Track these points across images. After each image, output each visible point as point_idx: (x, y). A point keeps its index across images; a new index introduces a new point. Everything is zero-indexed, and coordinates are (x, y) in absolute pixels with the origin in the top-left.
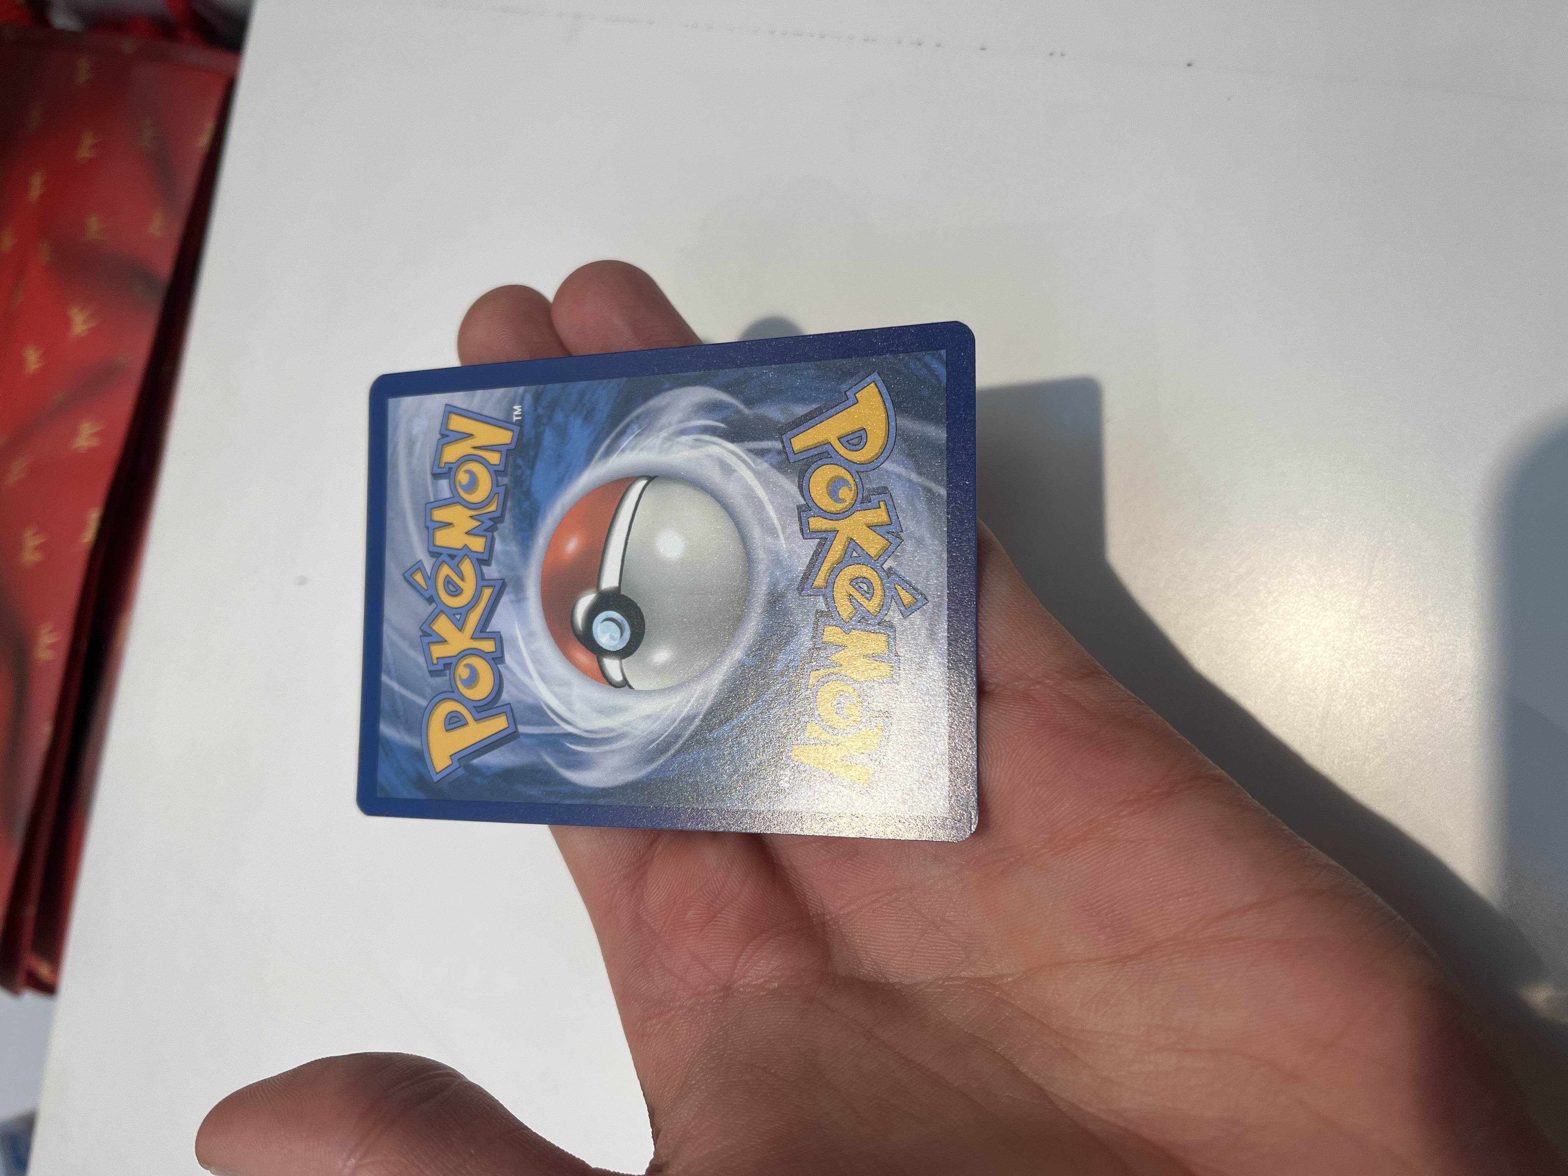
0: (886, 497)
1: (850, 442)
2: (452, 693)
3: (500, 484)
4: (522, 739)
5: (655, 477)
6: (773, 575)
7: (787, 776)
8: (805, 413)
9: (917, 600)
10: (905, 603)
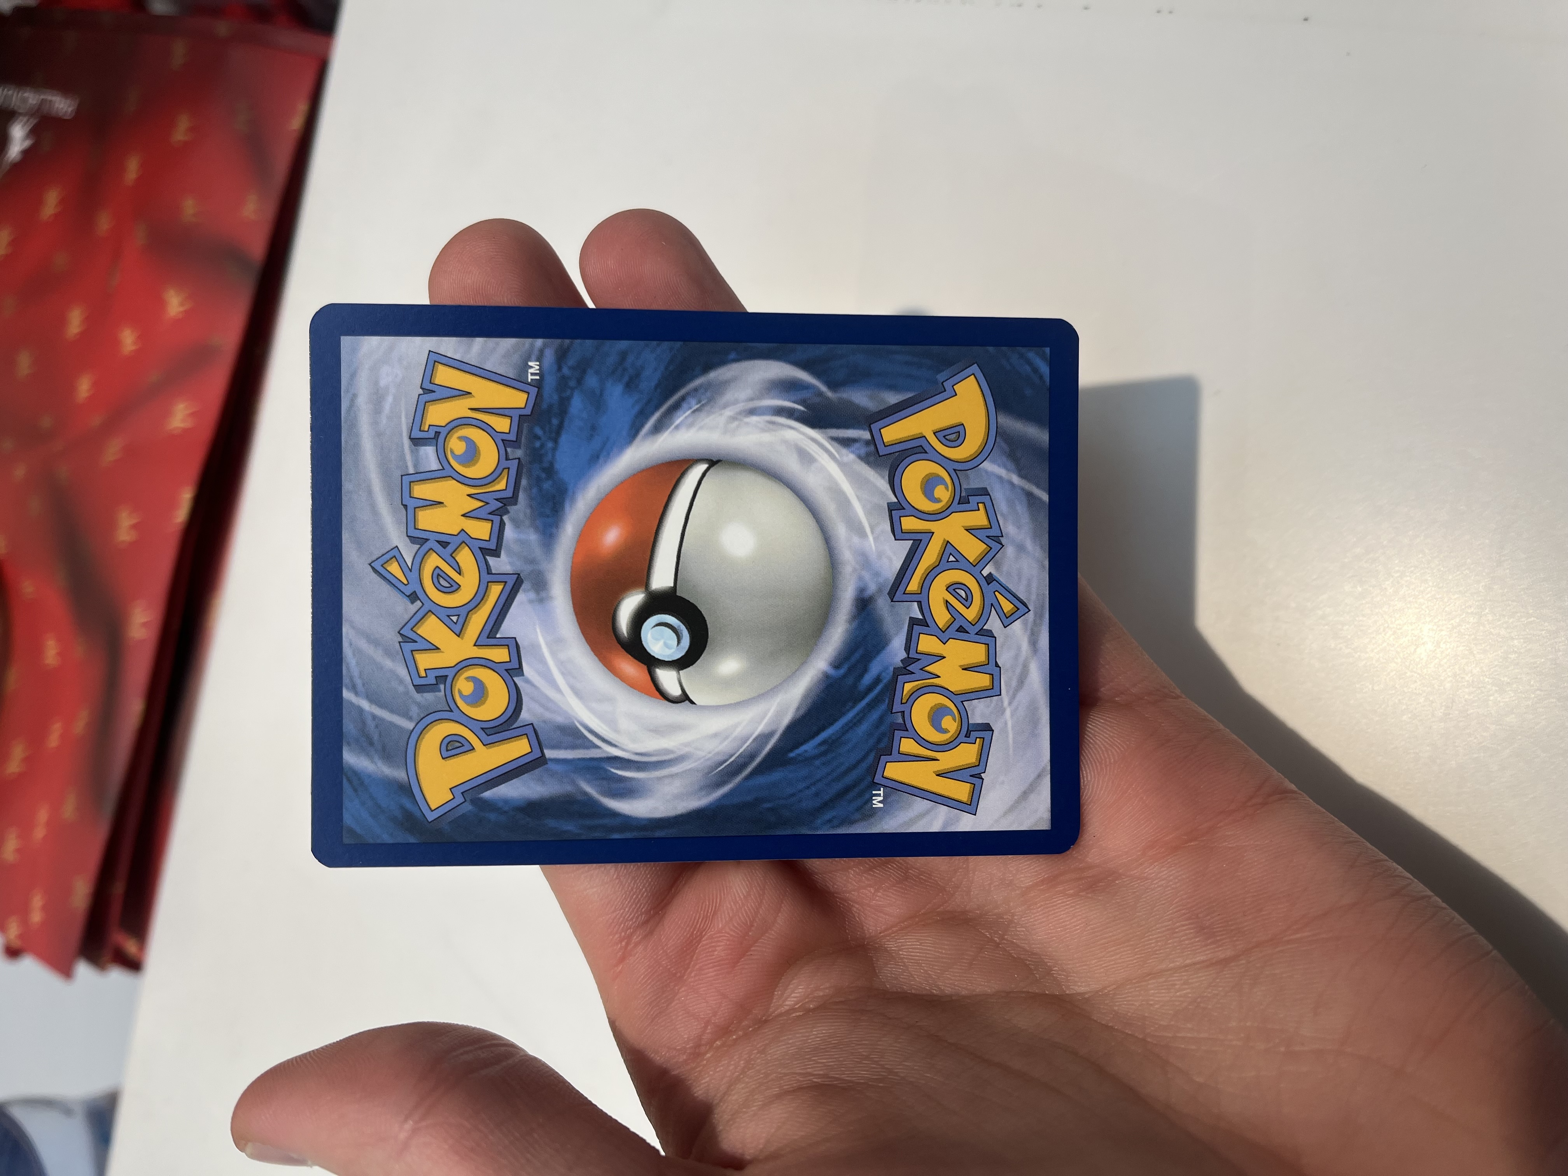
0: (986, 499)
1: (946, 437)
2: (448, 712)
4: (550, 765)
5: (718, 462)
6: (860, 578)
7: (880, 796)
8: (897, 402)
9: (1018, 609)
10: (1005, 612)
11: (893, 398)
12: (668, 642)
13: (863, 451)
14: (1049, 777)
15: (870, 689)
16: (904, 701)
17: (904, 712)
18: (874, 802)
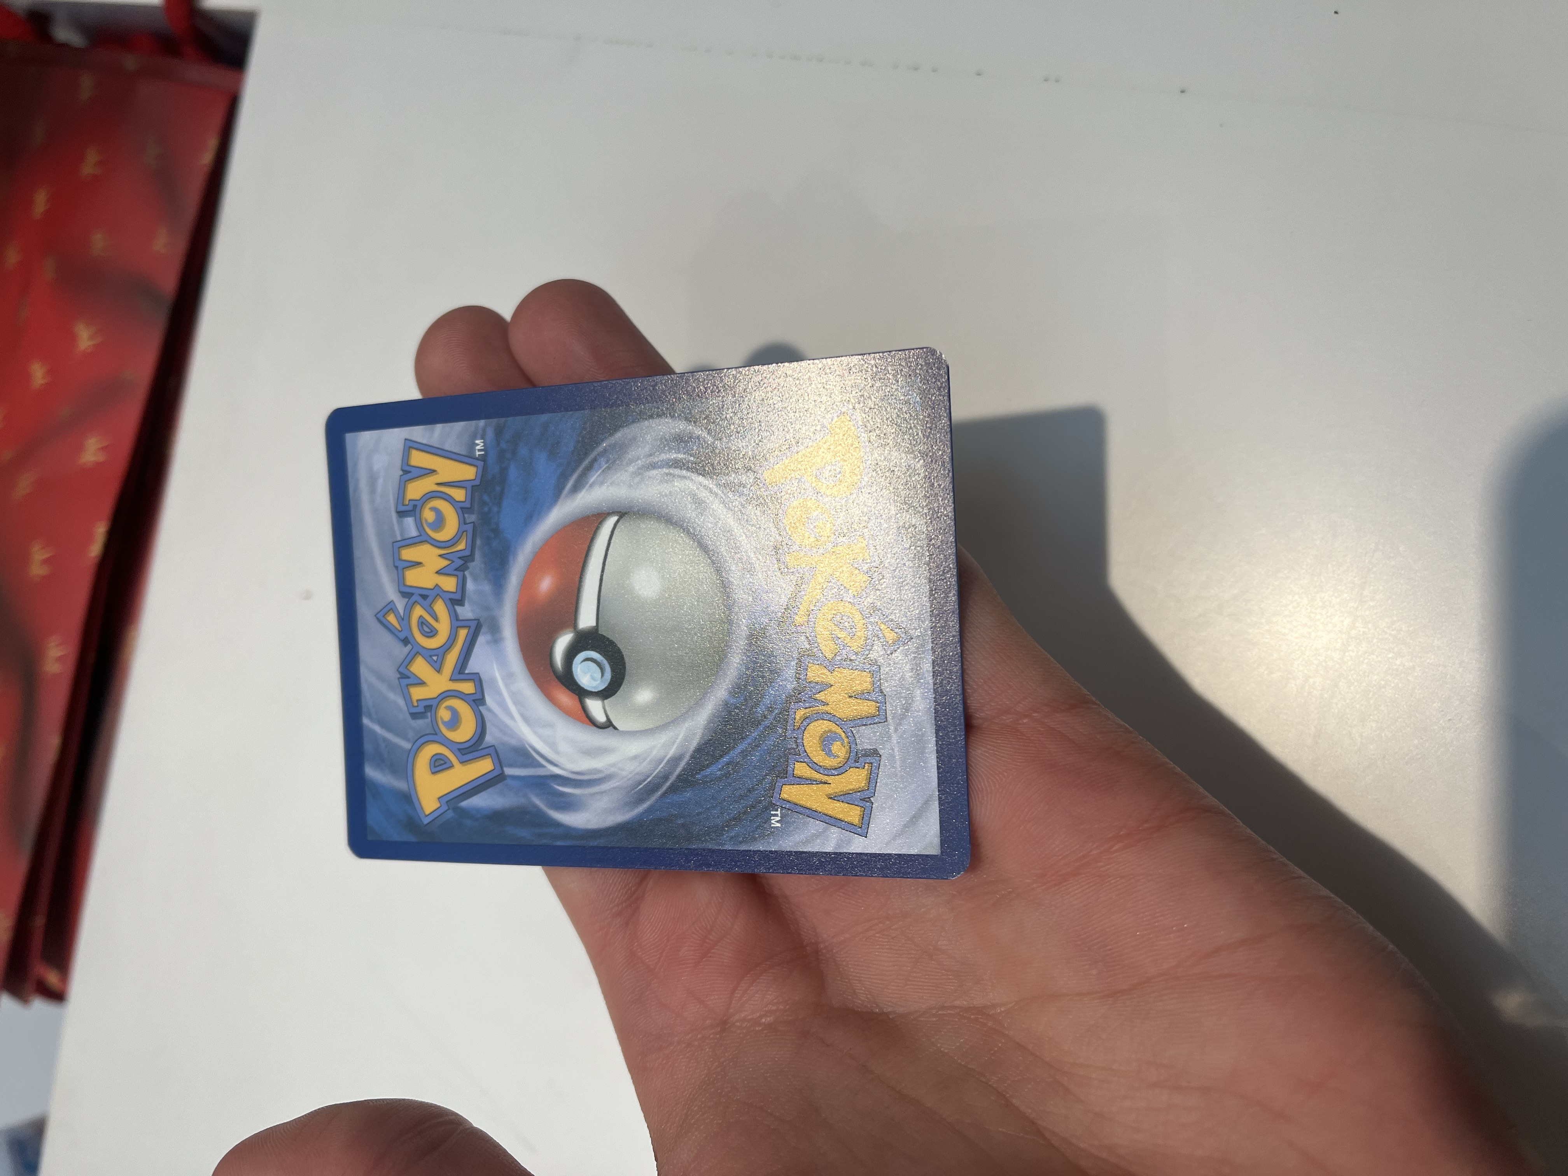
2: (434, 735)
3: (468, 521)
4: (509, 781)
5: (626, 513)
7: (778, 816)
9: (901, 637)
10: (888, 640)
12: (594, 675)
14: (937, 803)
15: (765, 716)
16: (796, 727)
17: (796, 738)
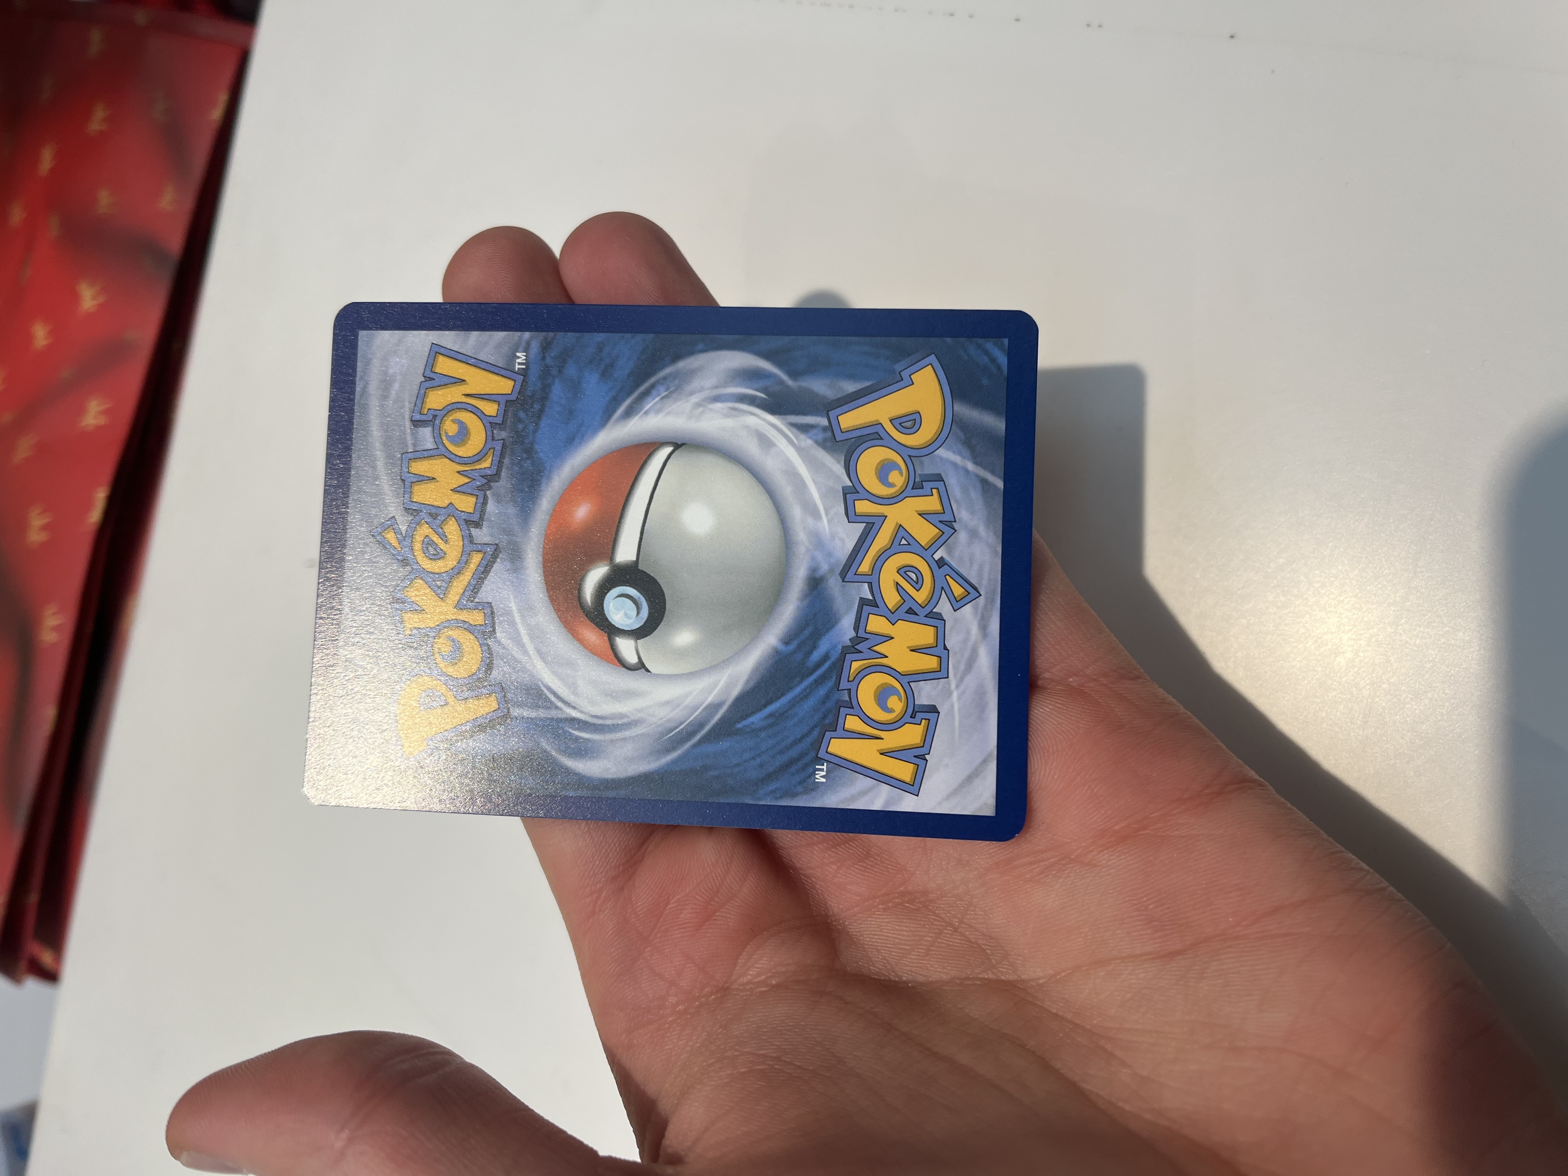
0: (940, 485)
1: (902, 424)
3: (497, 438)
4: (514, 723)
5: (683, 444)
6: (813, 558)
7: (823, 771)
8: (854, 390)
9: (969, 593)
10: (956, 596)
11: (851, 387)
12: (627, 612)
13: (821, 436)
14: (995, 762)
15: (818, 665)
16: (851, 679)
17: (850, 689)
18: (817, 776)
